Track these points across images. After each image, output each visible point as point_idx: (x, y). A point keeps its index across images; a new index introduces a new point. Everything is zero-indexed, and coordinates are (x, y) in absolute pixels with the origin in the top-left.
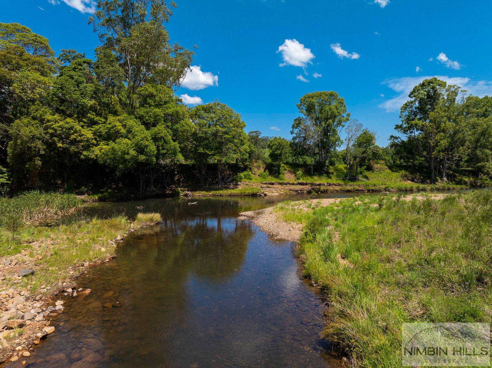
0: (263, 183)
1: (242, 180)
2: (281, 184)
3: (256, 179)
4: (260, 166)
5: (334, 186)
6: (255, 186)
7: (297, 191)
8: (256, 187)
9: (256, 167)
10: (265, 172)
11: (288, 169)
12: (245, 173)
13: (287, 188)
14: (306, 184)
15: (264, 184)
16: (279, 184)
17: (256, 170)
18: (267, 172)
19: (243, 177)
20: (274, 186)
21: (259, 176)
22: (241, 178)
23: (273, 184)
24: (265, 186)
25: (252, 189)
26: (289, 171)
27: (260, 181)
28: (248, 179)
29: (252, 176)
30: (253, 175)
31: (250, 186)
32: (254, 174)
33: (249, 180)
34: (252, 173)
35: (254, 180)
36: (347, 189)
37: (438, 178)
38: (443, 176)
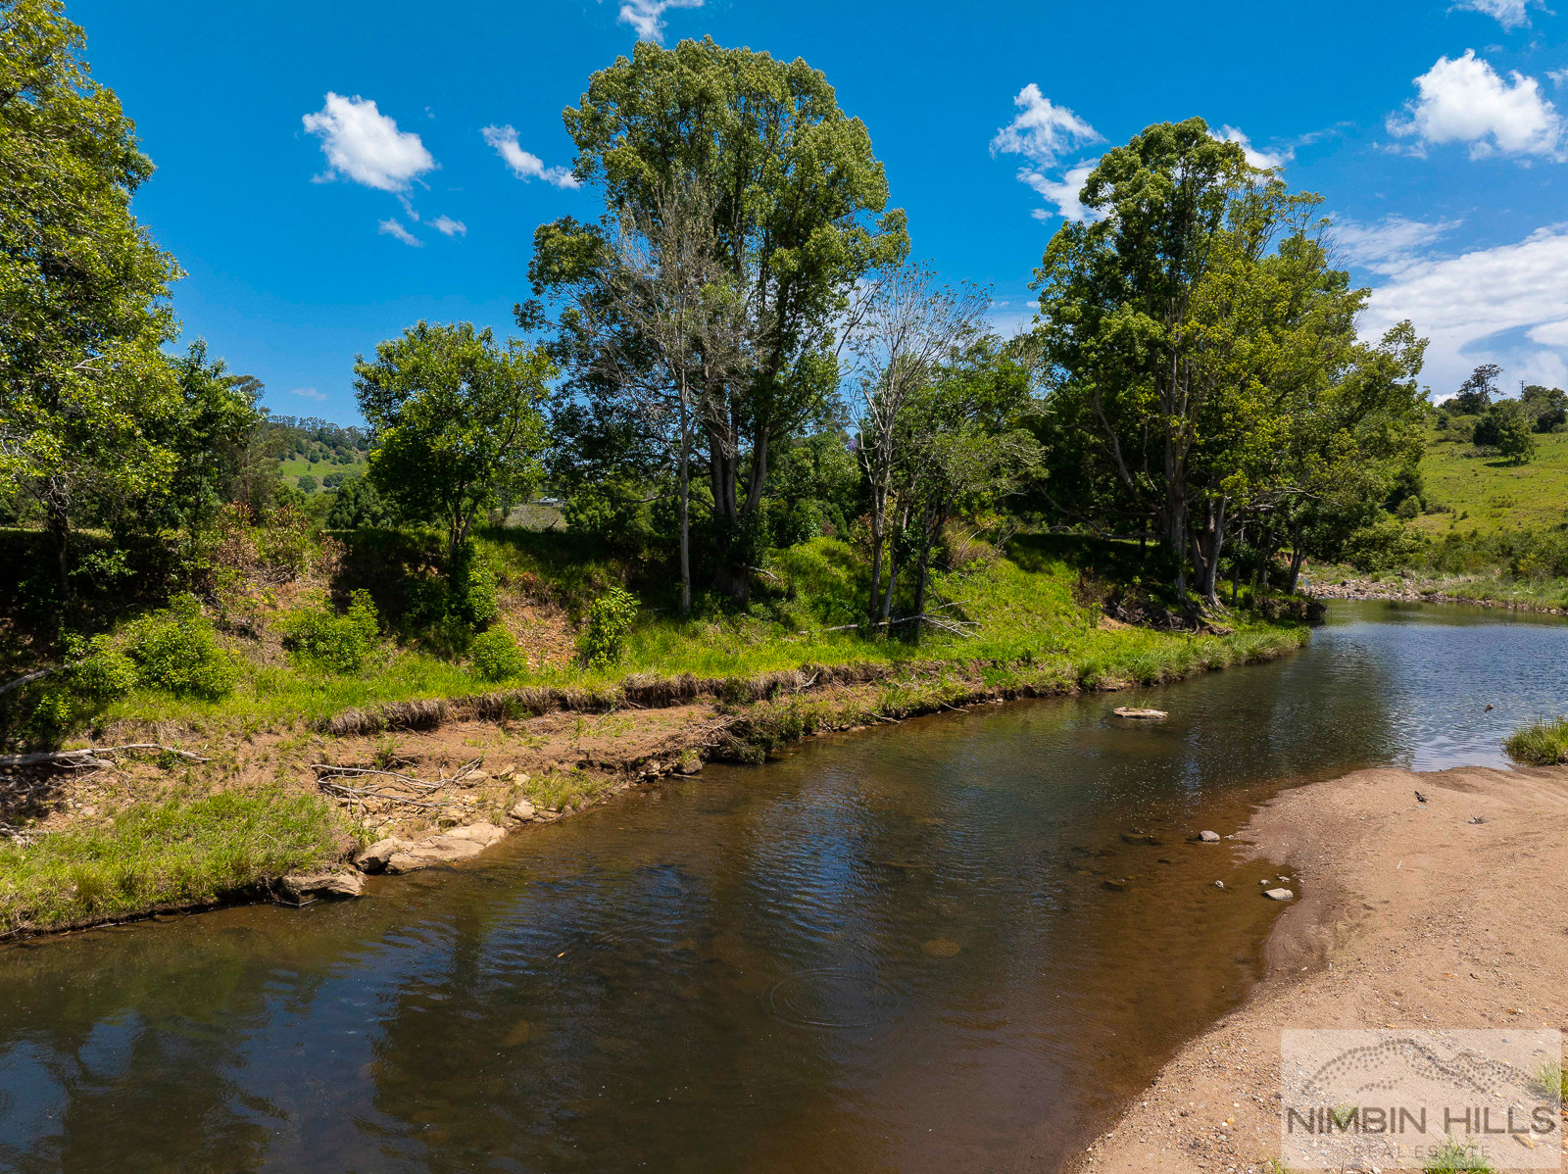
0: (337, 721)
1: (114, 708)
2: (493, 713)
3: (264, 687)
4: (292, 556)
5: (841, 689)
6: (251, 777)
7: (636, 765)
8: (267, 777)
9: (260, 564)
10: (341, 604)
11: (514, 575)
12: (153, 628)
13: (557, 745)
14: (686, 694)
15: (346, 732)
16: (482, 716)
17: (257, 591)
18: (363, 610)
19: (126, 672)
20: (446, 741)
21: (290, 644)
22: (99, 692)
23: (425, 723)
24: (360, 750)
25: (223, 811)
26: (526, 587)
27: (298, 701)
28: (178, 691)
29: (224, 649)
30: (235, 646)
31: (197, 773)
32: (244, 631)
33: (191, 710)
34: (224, 627)
35: (241, 701)
36: (914, 697)
37: (1195, 597)
38: (1210, 587)
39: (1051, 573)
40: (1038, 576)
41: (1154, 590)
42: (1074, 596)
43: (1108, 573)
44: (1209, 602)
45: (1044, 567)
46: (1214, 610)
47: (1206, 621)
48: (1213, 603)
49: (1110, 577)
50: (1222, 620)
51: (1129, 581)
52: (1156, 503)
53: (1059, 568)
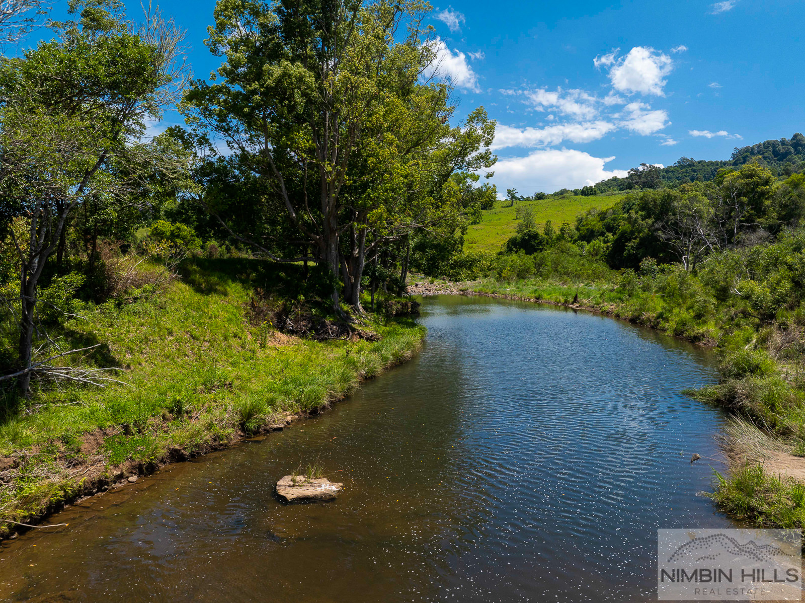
37: (346, 307)
38: (356, 298)
39: (225, 294)
40: (213, 298)
41: (317, 305)
42: (246, 315)
43: (278, 291)
44: (356, 310)
45: (219, 288)
46: (360, 316)
47: (356, 327)
48: (358, 311)
49: (281, 294)
50: (366, 325)
51: (295, 298)
52: (315, 234)
53: (234, 289)
